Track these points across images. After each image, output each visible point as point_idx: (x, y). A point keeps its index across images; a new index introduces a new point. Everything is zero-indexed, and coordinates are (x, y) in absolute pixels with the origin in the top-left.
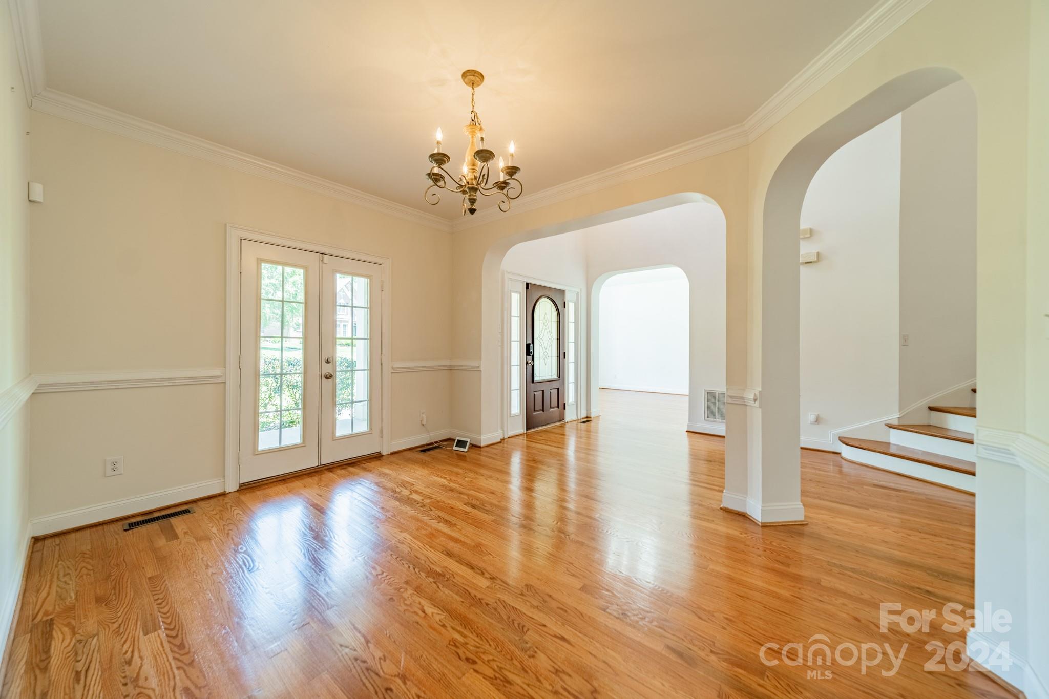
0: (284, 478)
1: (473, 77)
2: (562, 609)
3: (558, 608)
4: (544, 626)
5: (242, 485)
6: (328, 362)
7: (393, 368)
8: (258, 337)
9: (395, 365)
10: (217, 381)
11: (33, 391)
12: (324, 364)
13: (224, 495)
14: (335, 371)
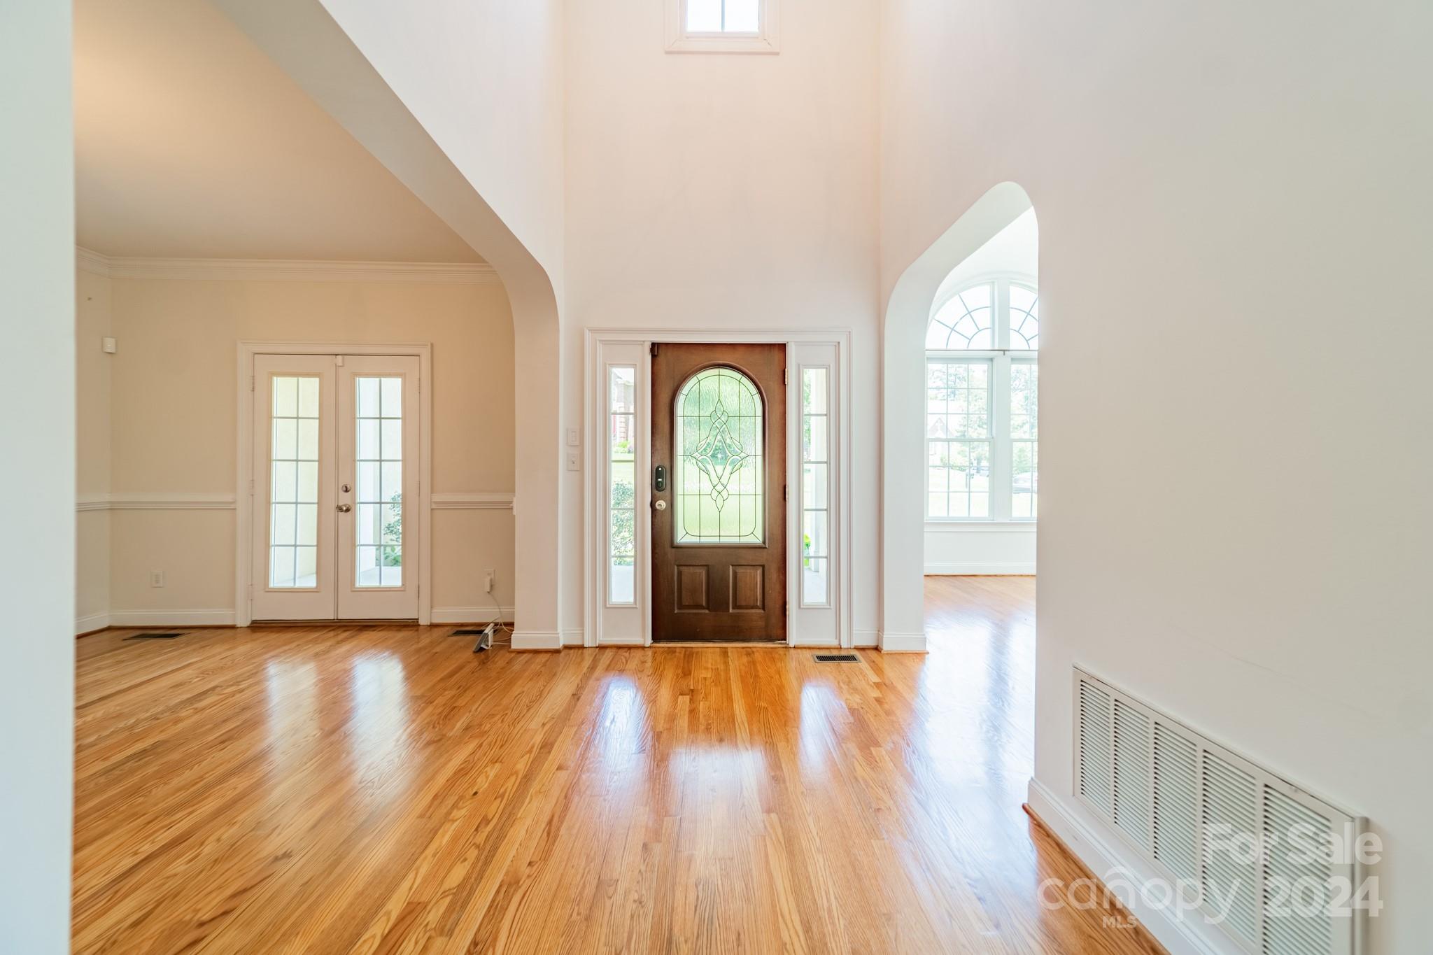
0: (292, 625)
5: (254, 622)
6: (347, 491)
7: (435, 503)
8: (269, 460)
9: (438, 498)
10: (231, 508)
11: (108, 506)
12: (342, 494)
13: (233, 627)
14: (355, 503)
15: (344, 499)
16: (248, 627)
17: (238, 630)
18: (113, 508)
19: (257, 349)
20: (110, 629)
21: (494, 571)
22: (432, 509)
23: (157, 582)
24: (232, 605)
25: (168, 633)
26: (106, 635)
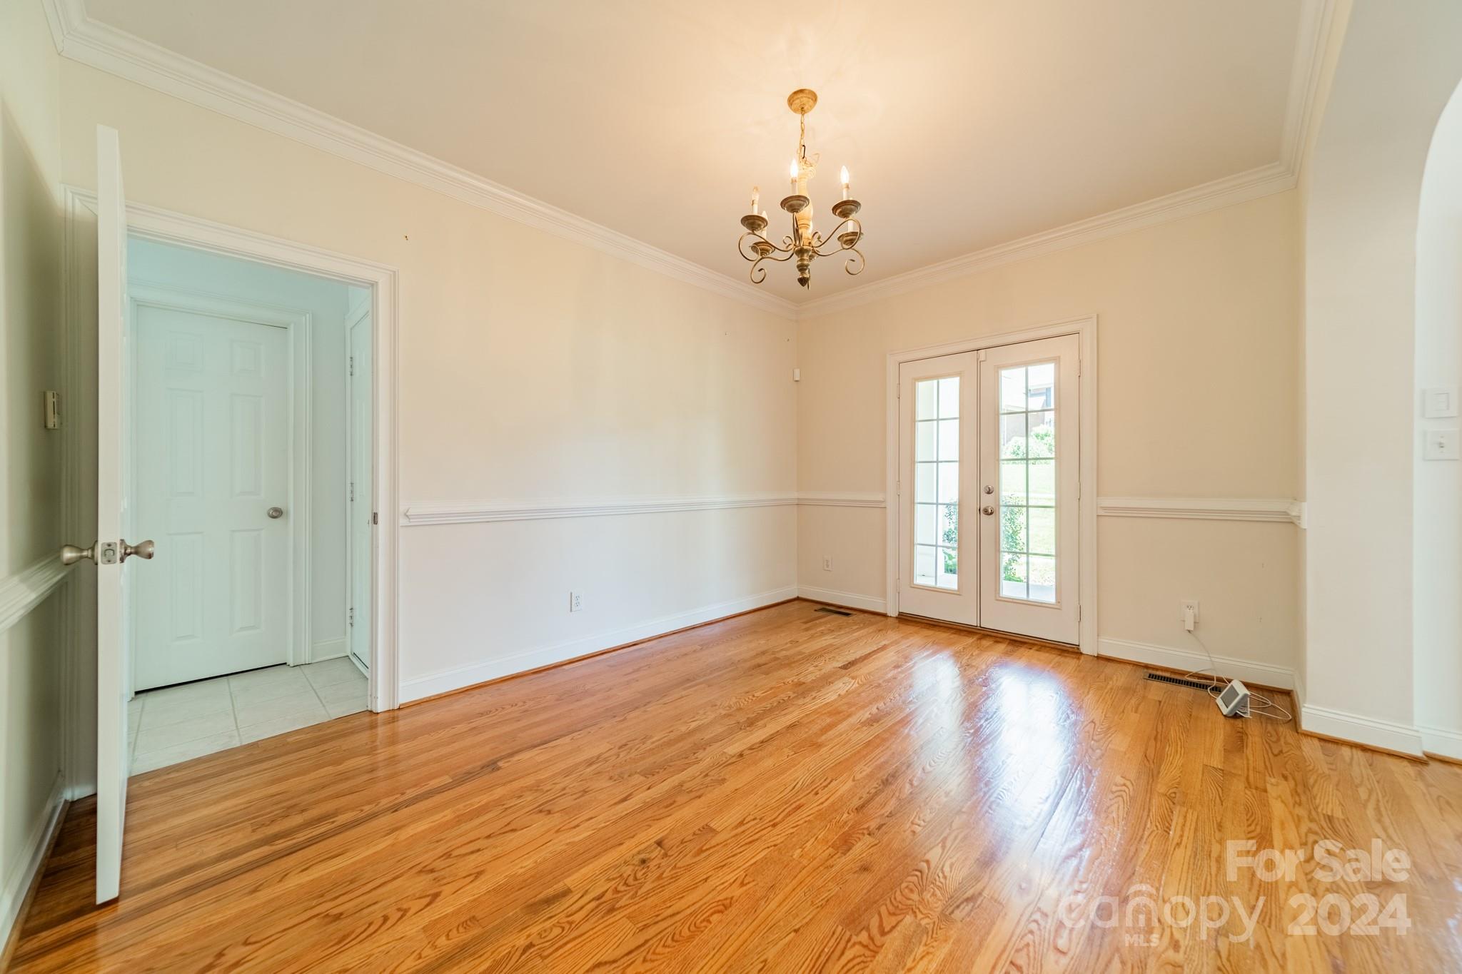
0: (936, 624)
1: (801, 100)
2: (671, 804)
3: (675, 802)
4: (649, 788)
5: (901, 614)
6: (989, 493)
7: (1104, 508)
8: (913, 462)
9: (1107, 502)
10: (880, 506)
11: (796, 502)
12: (984, 495)
13: (885, 615)
14: (999, 506)
15: (987, 501)
16: (896, 618)
17: (889, 619)
18: (799, 504)
19: (902, 358)
20: (798, 599)
21: (1199, 604)
22: (1098, 516)
23: (828, 566)
24: (884, 594)
25: (843, 612)
26: (796, 605)
